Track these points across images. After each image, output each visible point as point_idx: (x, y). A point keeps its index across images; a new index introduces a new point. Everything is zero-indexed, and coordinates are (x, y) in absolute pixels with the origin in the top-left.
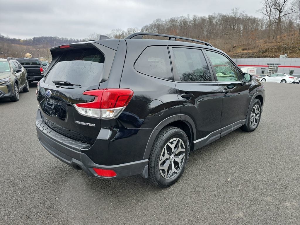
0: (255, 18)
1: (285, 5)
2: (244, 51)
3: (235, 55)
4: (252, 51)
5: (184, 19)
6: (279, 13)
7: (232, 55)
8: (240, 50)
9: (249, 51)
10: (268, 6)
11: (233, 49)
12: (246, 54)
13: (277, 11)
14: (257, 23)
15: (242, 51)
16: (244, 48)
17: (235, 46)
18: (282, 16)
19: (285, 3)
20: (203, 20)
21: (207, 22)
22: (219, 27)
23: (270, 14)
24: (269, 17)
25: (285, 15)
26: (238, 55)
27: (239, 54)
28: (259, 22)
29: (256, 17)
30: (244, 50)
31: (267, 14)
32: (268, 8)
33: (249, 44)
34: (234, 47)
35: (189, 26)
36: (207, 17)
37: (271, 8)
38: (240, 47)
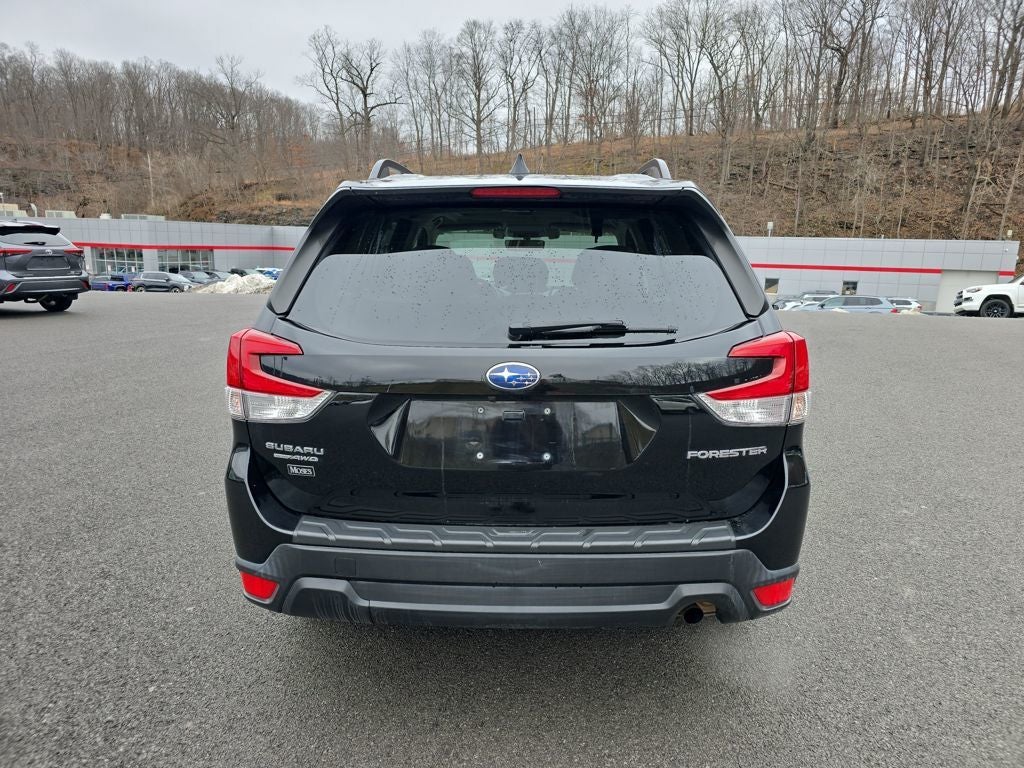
0: (288, 100)
1: (376, 77)
2: (283, 202)
3: (256, 212)
4: (307, 205)
5: (11, 58)
6: (362, 96)
7: (245, 213)
8: (268, 200)
9: (299, 204)
10: (327, 70)
11: (246, 192)
12: (290, 212)
13: (355, 89)
14: (298, 117)
15: (276, 203)
16: (280, 192)
17: (247, 182)
18: (372, 108)
19: (372, 70)
20: (103, 77)
21: (122, 85)
22: (173, 111)
23: (337, 94)
24: (337, 104)
25: (378, 105)
26: (263, 213)
27: (269, 210)
28: (303, 115)
29: (292, 97)
30: (280, 198)
31: (328, 93)
32: (329, 78)
33: (294, 181)
34: (247, 187)
35: (43, 87)
36: (118, 67)
37: (338, 80)
38: (268, 189)
